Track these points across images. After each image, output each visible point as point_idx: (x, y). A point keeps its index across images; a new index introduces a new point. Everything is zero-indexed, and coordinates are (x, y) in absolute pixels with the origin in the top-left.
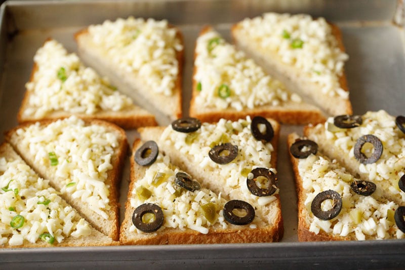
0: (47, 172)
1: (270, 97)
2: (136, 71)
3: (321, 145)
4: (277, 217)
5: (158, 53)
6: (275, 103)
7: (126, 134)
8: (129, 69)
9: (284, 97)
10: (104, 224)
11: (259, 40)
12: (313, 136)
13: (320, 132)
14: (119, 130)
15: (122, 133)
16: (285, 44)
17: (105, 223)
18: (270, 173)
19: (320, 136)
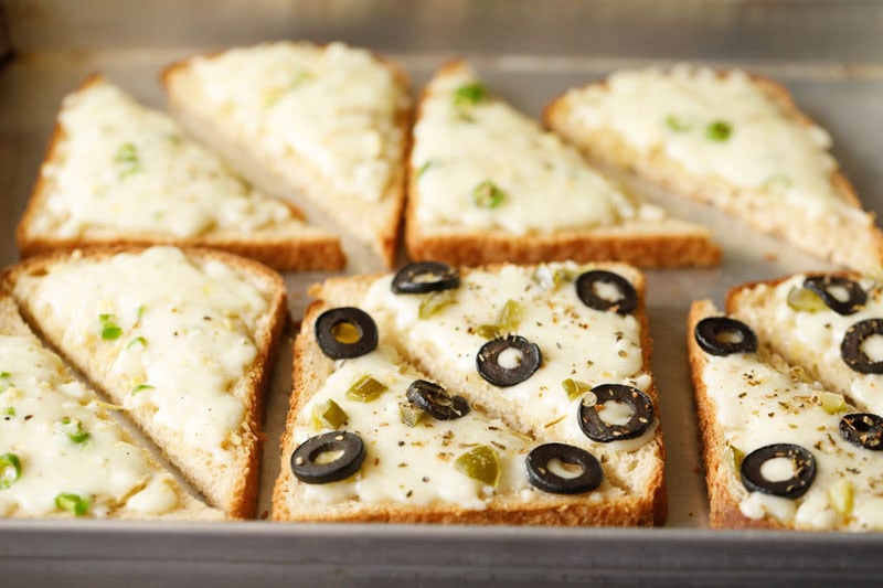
0: (92, 361)
3: (764, 332)
4: (654, 477)
7: (284, 284)
10: (220, 475)
12: (747, 310)
13: (761, 303)
14: (270, 275)
15: (276, 282)
17: (223, 472)
18: (635, 394)
19: (762, 312)
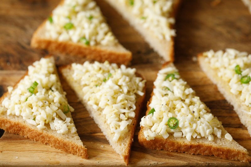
1: (208, 132)
2: (100, 110)
5: (120, 97)
6: (210, 138)
8: (95, 107)
9: (219, 134)
11: (217, 70)
16: (235, 78)
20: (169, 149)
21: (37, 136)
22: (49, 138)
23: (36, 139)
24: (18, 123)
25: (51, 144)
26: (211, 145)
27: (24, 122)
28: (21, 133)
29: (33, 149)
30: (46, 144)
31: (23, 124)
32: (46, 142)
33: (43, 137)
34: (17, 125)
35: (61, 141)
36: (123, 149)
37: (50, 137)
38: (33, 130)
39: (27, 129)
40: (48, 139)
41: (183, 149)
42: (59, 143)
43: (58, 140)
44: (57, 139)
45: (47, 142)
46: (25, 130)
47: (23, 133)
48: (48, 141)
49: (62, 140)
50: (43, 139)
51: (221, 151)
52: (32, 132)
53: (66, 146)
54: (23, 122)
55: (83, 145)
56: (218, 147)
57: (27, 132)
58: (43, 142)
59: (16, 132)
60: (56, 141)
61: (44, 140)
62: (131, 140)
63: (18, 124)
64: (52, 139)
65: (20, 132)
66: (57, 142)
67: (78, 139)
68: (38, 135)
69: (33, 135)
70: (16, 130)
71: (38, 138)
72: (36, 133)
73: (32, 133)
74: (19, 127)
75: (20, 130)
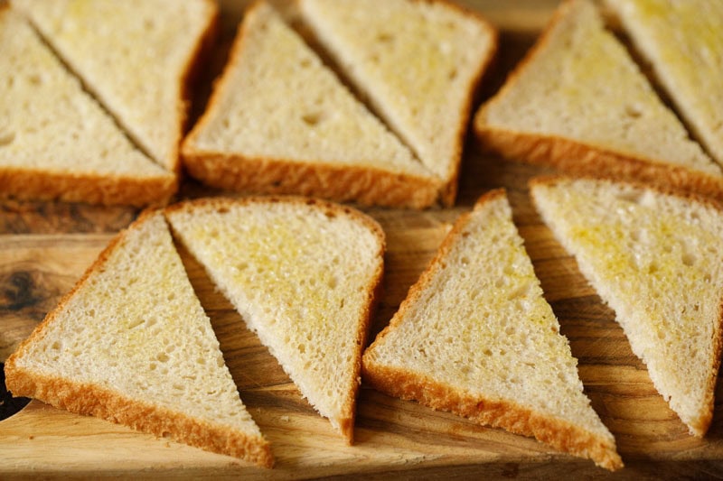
20: (433, 401)
21: (142, 418)
22: (173, 420)
23: (138, 425)
24: (91, 386)
25: (178, 436)
26: (531, 409)
27: (106, 383)
28: (99, 410)
29: (112, 430)
30: (165, 435)
31: (104, 387)
32: (163, 430)
33: (156, 418)
34: (88, 392)
35: (204, 425)
36: (336, 403)
37: (176, 417)
38: (131, 402)
39: (115, 400)
40: (169, 423)
41: (463, 407)
42: (198, 432)
43: (195, 424)
44: (193, 421)
45: (168, 430)
46: (108, 402)
47: (103, 411)
48: (170, 427)
49: (206, 424)
50: (155, 424)
51: (550, 429)
52: (128, 406)
53: (217, 437)
54: (103, 383)
55: (259, 435)
56: (545, 417)
57: (115, 409)
58: (156, 431)
59: (86, 410)
60: (191, 428)
61: (160, 426)
62: (356, 380)
63: (90, 389)
64: (181, 424)
65: (95, 410)
66: (194, 428)
67: (247, 419)
68: (144, 414)
69: (131, 415)
70: (86, 403)
71: (142, 421)
72: (138, 408)
73: (127, 409)
74: (94, 397)
75: (97, 403)
